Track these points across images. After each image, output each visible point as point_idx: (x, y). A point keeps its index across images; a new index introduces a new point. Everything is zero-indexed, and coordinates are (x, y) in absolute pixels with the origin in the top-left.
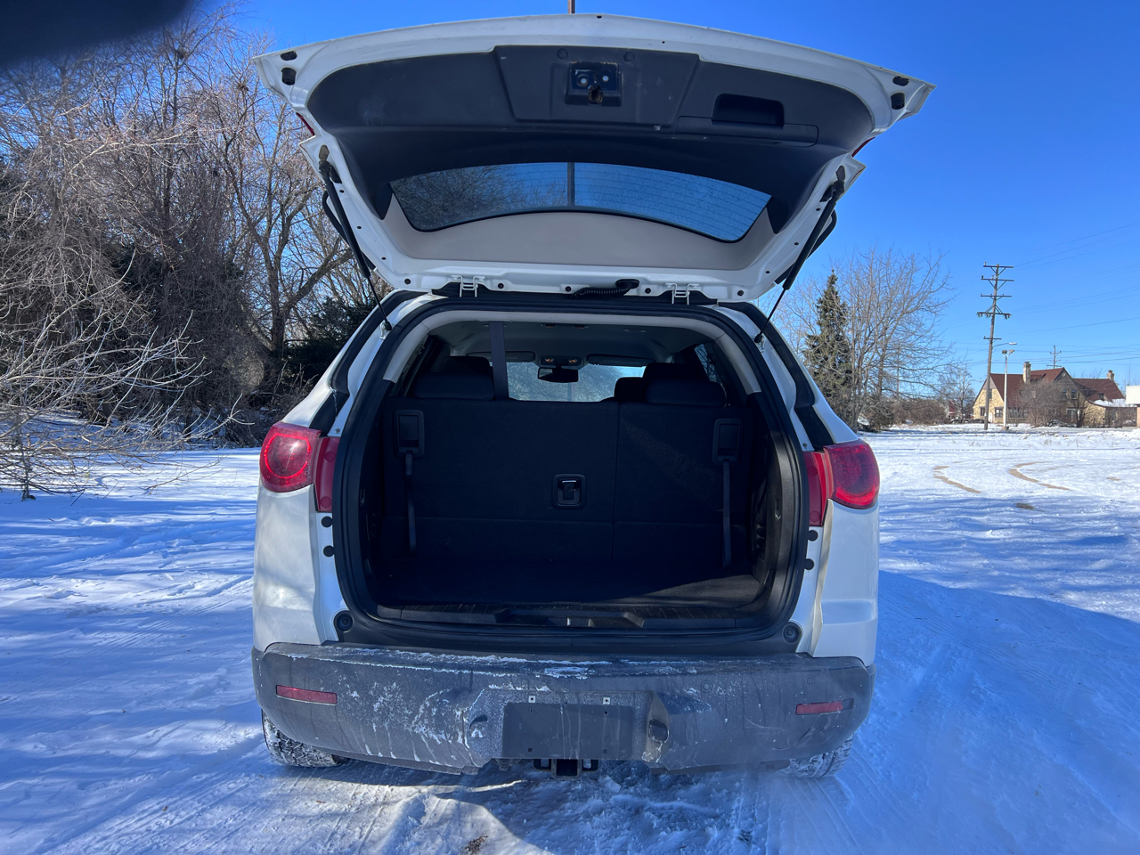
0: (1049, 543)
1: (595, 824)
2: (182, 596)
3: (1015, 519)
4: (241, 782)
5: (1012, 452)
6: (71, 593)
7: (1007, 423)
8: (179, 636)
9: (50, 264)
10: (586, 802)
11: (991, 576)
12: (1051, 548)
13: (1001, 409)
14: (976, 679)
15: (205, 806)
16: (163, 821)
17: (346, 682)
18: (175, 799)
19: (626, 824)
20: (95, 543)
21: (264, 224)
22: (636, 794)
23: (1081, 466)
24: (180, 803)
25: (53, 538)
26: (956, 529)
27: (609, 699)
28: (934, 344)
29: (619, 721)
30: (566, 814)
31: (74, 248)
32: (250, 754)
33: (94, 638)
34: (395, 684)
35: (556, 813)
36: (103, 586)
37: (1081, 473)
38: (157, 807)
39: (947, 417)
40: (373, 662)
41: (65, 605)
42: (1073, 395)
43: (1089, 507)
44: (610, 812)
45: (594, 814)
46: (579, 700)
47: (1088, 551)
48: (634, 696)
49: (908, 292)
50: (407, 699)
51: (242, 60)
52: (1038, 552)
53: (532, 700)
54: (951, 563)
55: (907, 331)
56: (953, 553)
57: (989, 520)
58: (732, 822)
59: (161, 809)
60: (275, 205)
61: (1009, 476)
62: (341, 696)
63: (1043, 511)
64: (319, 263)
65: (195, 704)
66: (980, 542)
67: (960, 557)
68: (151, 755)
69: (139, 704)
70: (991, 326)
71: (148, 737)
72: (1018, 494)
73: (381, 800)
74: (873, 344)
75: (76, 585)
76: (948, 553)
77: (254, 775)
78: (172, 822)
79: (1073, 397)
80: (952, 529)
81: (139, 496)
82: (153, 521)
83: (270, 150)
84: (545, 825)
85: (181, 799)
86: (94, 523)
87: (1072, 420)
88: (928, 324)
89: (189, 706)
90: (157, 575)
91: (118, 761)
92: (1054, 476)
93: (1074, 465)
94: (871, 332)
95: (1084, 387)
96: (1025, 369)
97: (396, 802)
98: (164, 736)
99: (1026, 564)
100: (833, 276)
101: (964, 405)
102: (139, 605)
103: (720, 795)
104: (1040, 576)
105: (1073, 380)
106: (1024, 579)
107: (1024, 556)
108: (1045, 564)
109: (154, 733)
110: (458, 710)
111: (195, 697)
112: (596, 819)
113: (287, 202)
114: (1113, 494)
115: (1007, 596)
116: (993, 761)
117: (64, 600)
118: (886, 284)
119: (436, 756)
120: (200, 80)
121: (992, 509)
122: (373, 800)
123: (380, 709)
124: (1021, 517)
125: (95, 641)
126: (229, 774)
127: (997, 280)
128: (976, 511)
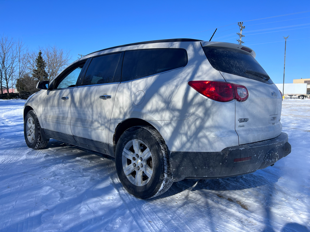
17: (254, 153)
34: (263, 150)
50: (264, 153)
62: (252, 157)
100: (40, 52)
110: (276, 153)
123: (259, 158)
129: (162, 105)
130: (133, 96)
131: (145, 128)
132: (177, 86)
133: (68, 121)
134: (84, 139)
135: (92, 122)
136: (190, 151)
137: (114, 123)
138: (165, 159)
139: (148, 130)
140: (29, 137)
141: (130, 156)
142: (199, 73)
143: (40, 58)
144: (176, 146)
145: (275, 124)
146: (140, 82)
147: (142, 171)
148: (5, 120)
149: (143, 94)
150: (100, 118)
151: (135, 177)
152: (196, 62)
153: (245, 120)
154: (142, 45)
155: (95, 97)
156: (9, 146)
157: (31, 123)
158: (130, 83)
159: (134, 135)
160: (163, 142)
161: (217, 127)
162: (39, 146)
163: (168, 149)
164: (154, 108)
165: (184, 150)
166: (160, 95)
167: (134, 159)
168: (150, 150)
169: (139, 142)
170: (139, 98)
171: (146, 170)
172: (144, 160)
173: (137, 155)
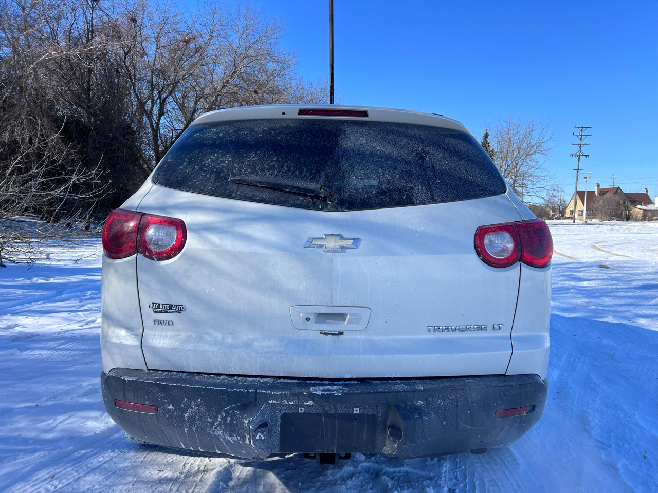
0: (623, 289)
1: (348, 486)
2: (87, 326)
3: (600, 275)
4: (108, 455)
5: (591, 235)
6: (17, 325)
7: (586, 219)
8: (81, 353)
9: (18, 126)
10: (342, 469)
11: (591, 309)
12: (625, 292)
13: (582, 211)
14: (592, 377)
15: (80, 475)
16: (50, 487)
17: (164, 398)
18: (60, 470)
19: (370, 486)
20: (38, 294)
21: (149, 103)
22: (376, 462)
23: (633, 243)
24: (63, 472)
25: (12, 291)
26: (565, 280)
27: (358, 409)
28: (545, 173)
29: (366, 425)
30: (329, 479)
31: (33, 117)
32: (117, 435)
33: (26, 355)
34: (199, 400)
35: (321, 478)
36: (39, 321)
37: (634, 247)
38: (47, 476)
39: (551, 215)
40: (183, 383)
41: (12, 333)
42: (624, 202)
43: (643, 267)
44: (359, 477)
45: (348, 478)
46: (336, 410)
47: (647, 293)
48: (377, 407)
49: (530, 143)
50: (208, 410)
51: (133, 4)
52: (617, 294)
53: (301, 410)
54: (565, 301)
55: (529, 165)
56: (566, 295)
57: (584, 275)
58: (442, 483)
59: (49, 477)
60: (156, 92)
61: (592, 249)
62: (160, 408)
63: (616, 270)
64: (182, 127)
65: (85, 400)
66: (581, 288)
67: (570, 297)
68: (50, 436)
69: (47, 400)
70: (578, 162)
71: (49, 424)
72: (599, 259)
73: (202, 468)
74: (509, 173)
75: (21, 320)
76: (563, 295)
77: (117, 451)
78: (55, 487)
79: (624, 203)
80: (563, 280)
81: (71, 265)
82: (77, 280)
83: (152, 59)
84: (314, 487)
85: (65, 469)
86: (40, 281)
87: (623, 217)
88: (541, 161)
89: (80, 401)
90: (74, 314)
91: (26, 441)
92: (618, 249)
93: (630, 242)
94: (508, 166)
95: (631, 198)
96: (596, 188)
97: (212, 470)
98: (60, 423)
99: (611, 302)
100: (487, 133)
101: (561, 209)
102: (59, 333)
103: (433, 462)
104: (620, 309)
105: (625, 194)
106: (612, 311)
107: (609, 296)
108: (622, 301)
109: (53, 421)
110: (246, 420)
111: (86, 395)
112: (349, 482)
113: (162, 90)
114: (656, 259)
115: (603, 322)
116: (613, 435)
117: (12, 330)
118: (517, 138)
119: (231, 450)
120: (107, 15)
121: (585, 268)
122: (196, 468)
123: (189, 417)
124: (603, 273)
125: (26, 357)
126: (100, 451)
127: (582, 135)
128: (576, 270)
153: (173, 309)
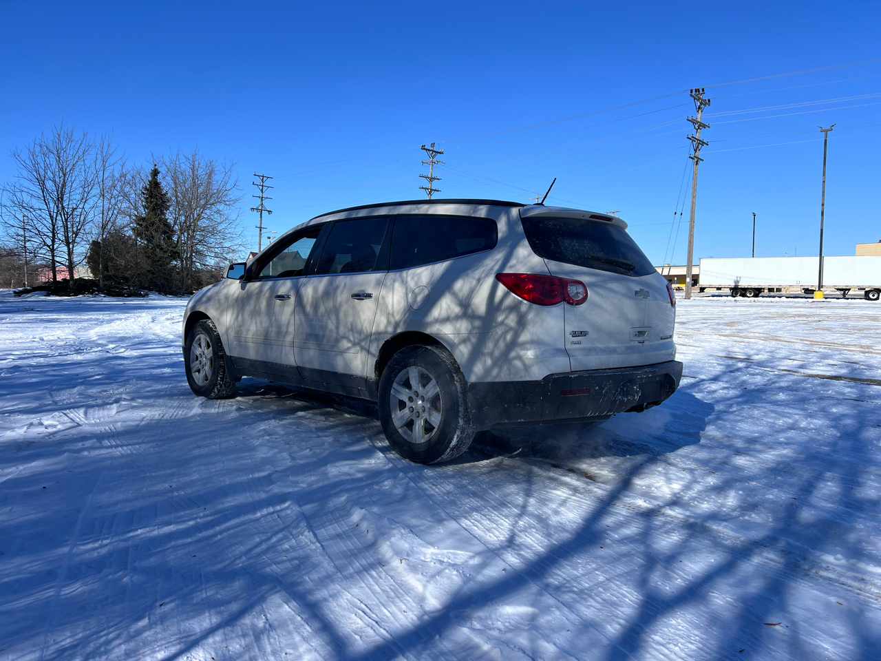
17: (594, 383)
34: (611, 381)
62: (592, 390)
70: (260, 219)
100: (156, 169)
123: (605, 392)
127: (262, 186)
129: (457, 310)
130: (410, 295)
131: (429, 348)
132: (479, 280)
133: (289, 339)
134: (321, 372)
135: (337, 341)
136: (497, 380)
137: (377, 340)
138: (460, 395)
139: (435, 351)
140: (196, 375)
141: (404, 395)
142: (513, 262)
143: (155, 185)
144: (477, 373)
145: (646, 343)
146: (422, 272)
147: (424, 417)
148: (106, 345)
149: (426, 292)
150: (351, 333)
151: (412, 431)
152: (509, 244)
153: (582, 334)
154: (426, 206)
155: (342, 296)
156: (156, 393)
157: (203, 347)
158: (404, 273)
159: (411, 360)
160: (457, 369)
161: (535, 343)
162: (219, 391)
163: (464, 380)
164: (444, 314)
165: (489, 379)
166: (454, 295)
167: (411, 399)
168: (437, 383)
169: (419, 371)
170: (419, 298)
171: (430, 415)
172: (427, 401)
173: (416, 392)
